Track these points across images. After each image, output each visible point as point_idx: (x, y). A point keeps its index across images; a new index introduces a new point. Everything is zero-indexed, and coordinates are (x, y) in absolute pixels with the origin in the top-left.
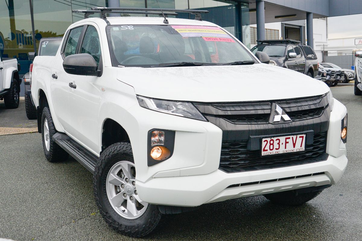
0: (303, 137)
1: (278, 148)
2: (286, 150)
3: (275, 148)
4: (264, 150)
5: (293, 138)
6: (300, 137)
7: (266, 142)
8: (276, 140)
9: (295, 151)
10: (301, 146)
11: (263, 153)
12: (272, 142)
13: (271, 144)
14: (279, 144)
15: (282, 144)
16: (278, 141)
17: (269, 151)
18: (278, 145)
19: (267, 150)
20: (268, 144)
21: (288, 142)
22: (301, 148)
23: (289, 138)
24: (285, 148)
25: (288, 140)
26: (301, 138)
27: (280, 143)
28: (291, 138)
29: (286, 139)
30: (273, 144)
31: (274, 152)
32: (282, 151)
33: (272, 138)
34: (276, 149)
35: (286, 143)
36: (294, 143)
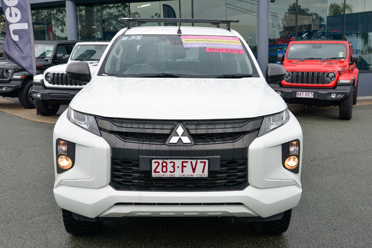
0: (205, 163)
1: (173, 171)
2: (183, 174)
3: (169, 170)
4: (155, 172)
5: (191, 162)
6: (201, 162)
7: (157, 164)
8: (170, 162)
9: (195, 176)
10: (203, 172)
11: (154, 175)
12: (164, 164)
13: (163, 166)
14: (173, 166)
15: (178, 167)
16: (172, 164)
17: (161, 173)
18: (173, 168)
19: (159, 172)
20: (160, 166)
21: (185, 166)
22: (203, 174)
23: (187, 162)
24: (182, 172)
25: (185, 164)
26: (203, 164)
27: (175, 166)
28: (189, 163)
29: (183, 162)
30: (166, 166)
31: (168, 175)
32: (178, 174)
33: (165, 160)
34: (170, 172)
35: (183, 166)
36: (194, 168)
